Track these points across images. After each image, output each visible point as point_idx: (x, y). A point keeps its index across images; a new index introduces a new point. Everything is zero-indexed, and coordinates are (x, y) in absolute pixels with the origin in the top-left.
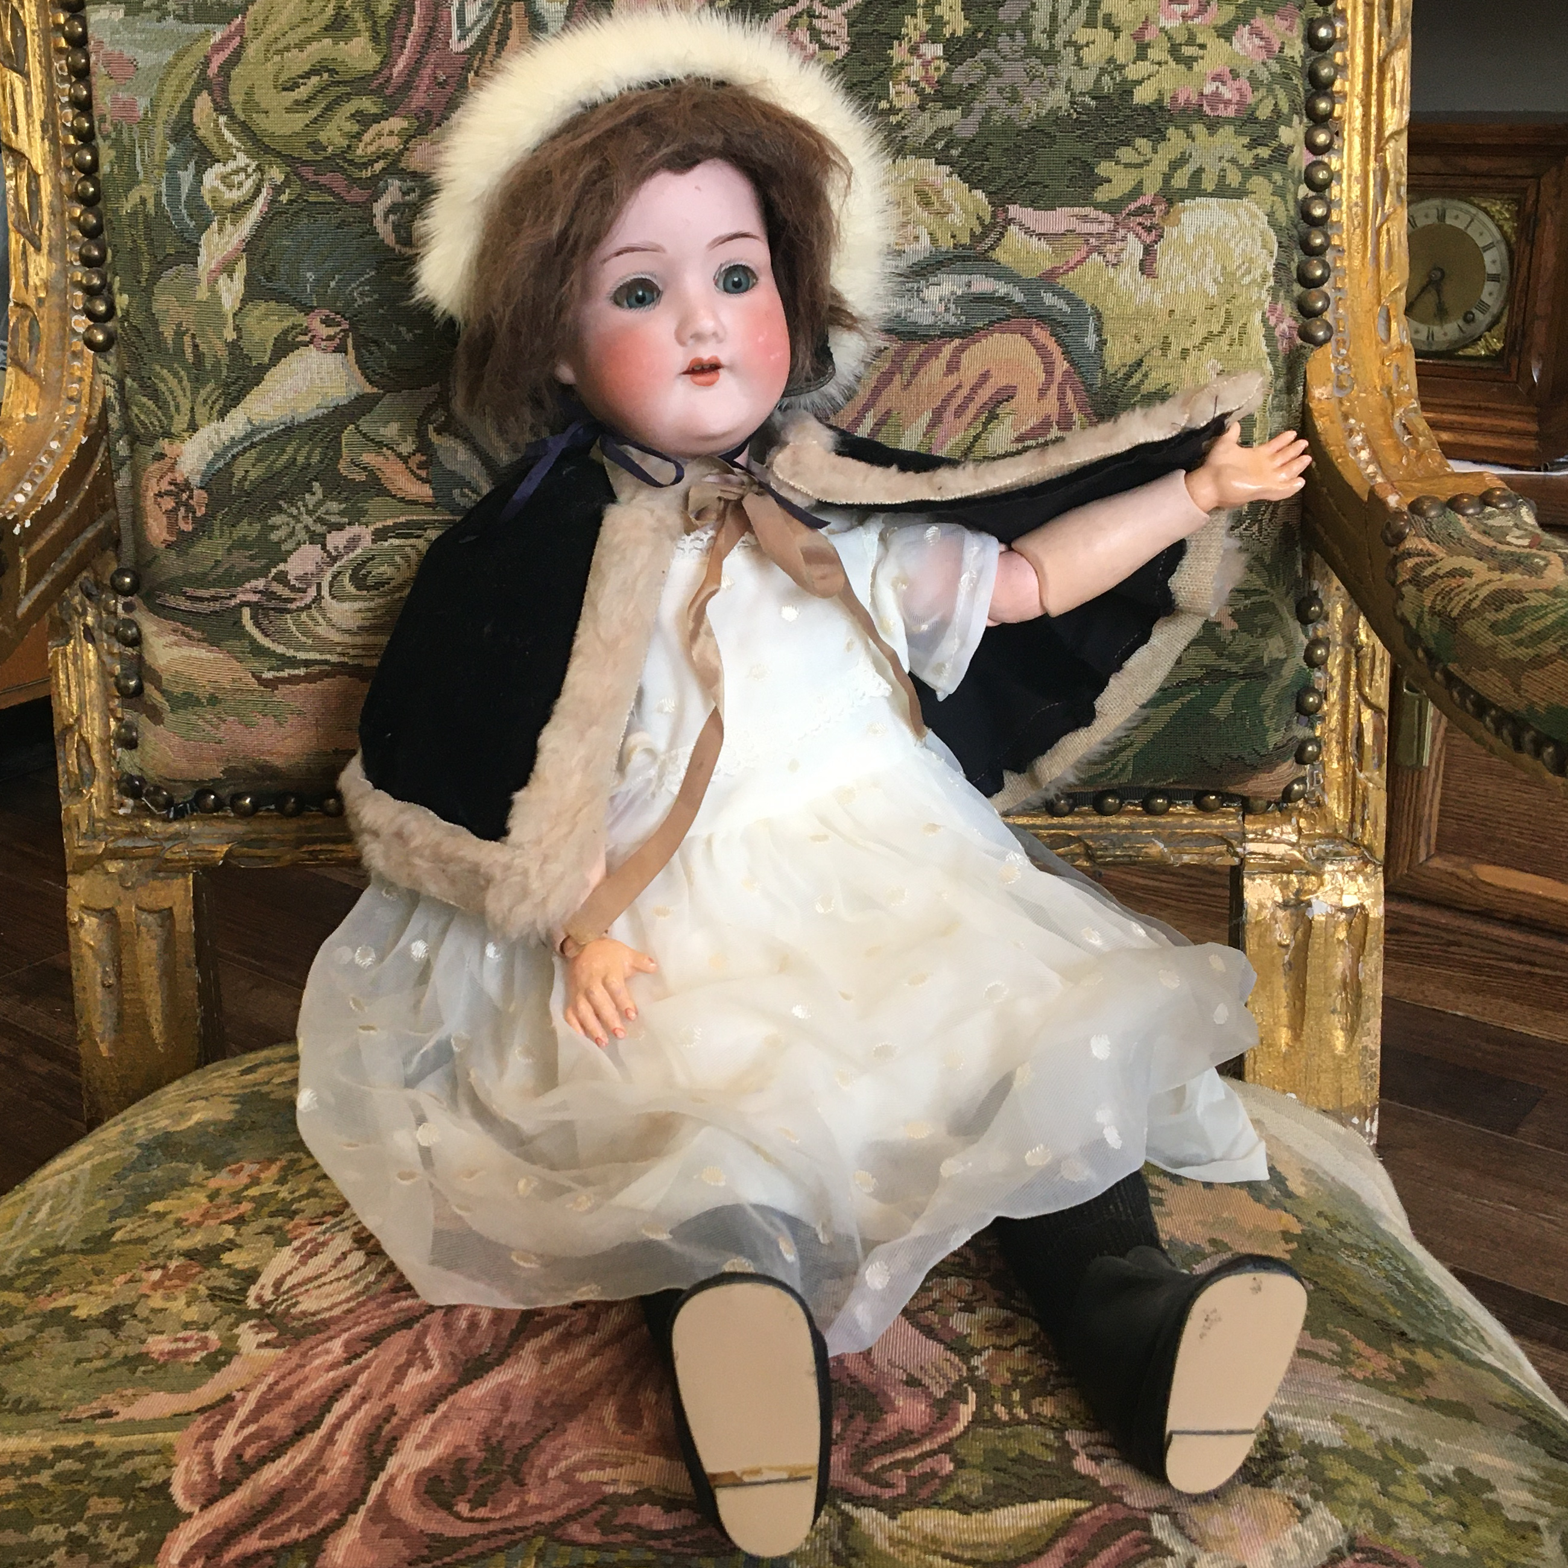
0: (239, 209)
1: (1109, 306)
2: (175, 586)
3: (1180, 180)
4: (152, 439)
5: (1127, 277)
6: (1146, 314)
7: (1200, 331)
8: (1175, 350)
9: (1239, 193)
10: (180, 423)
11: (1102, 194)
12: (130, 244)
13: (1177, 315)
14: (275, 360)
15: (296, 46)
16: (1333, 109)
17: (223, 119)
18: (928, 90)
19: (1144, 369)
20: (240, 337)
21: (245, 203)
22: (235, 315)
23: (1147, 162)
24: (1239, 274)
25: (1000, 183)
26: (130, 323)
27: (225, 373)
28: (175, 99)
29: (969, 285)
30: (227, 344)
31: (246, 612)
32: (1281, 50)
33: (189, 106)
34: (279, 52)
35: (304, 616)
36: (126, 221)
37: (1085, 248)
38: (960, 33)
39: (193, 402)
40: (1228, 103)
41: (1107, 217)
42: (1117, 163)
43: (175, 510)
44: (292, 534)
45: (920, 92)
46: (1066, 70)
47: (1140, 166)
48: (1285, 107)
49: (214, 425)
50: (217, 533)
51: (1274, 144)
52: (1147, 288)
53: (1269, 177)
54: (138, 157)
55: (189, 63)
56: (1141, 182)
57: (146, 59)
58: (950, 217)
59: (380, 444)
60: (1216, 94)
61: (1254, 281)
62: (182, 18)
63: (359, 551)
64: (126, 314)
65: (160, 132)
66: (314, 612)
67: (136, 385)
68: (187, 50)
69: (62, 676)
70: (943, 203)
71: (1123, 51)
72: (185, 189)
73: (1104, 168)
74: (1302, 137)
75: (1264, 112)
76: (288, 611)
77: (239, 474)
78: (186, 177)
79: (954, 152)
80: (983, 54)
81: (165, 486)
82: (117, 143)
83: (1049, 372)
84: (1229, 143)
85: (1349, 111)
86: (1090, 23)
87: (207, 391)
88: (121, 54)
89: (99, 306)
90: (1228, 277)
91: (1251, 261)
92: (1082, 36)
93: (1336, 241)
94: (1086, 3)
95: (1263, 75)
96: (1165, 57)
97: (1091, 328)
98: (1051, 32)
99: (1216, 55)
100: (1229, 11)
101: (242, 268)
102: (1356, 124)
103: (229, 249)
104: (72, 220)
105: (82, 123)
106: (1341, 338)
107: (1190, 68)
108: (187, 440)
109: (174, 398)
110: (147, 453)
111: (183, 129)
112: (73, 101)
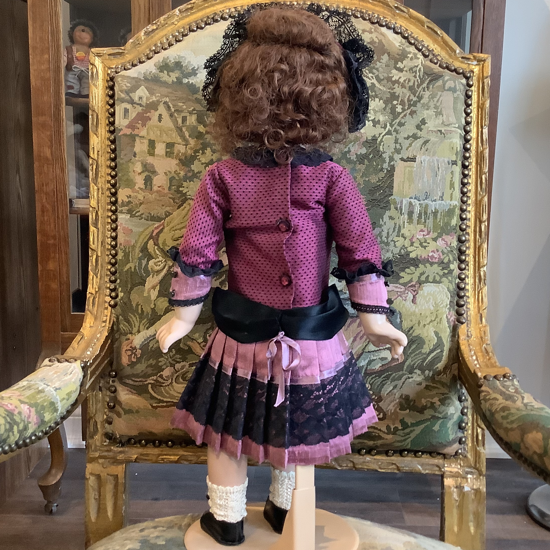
0: (159, 272)
1: (403, 311)
2: (128, 377)
3: (423, 278)
4: (126, 334)
5: (409, 303)
6: (414, 314)
7: (428, 320)
8: (422, 324)
9: (440, 282)
10: (135, 330)
11: (401, 281)
12: (125, 279)
13: (422, 315)
14: (164, 314)
15: (178, 229)
16: (466, 258)
17: (156, 247)
19: (413, 329)
20: (155, 307)
21: (161, 270)
22: (154, 301)
23: (414, 273)
24: (440, 304)
26: (123, 301)
27: (150, 316)
28: (143, 241)
30: (152, 309)
31: (150, 386)
32: (450, 244)
33: (147, 243)
34: (173, 231)
35: (167, 388)
36: (124, 273)
37: (397, 295)
39: (140, 324)
40: (436, 258)
41: (403, 287)
42: (406, 273)
43: (131, 355)
44: (165, 364)
46: (391, 247)
47: (411, 274)
48: (451, 259)
49: (145, 331)
50: (143, 362)
51: (449, 269)
52: (414, 307)
53: (447, 278)
54: (130, 256)
55: (147, 232)
56: (412, 278)
57: (135, 229)
59: (193, 339)
60: (433, 256)
61: (444, 306)
62: (147, 220)
63: (184, 370)
64: (122, 298)
65: (137, 250)
66: (170, 386)
67: (123, 318)
68: (148, 228)
69: (91, 401)
71: (407, 243)
72: (143, 265)
73: (402, 274)
74: (457, 266)
75: (446, 261)
76: (162, 386)
77: (151, 346)
78: (144, 262)
81: (128, 348)
82: (124, 251)
84: (436, 269)
85: (470, 259)
86: (398, 236)
87: (144, 321)
88: (128, 227)
89: (113, 294)
90: (436, 305)
91: (443, 301)
92: (396, 239)
93: (467, 295)
94: (397, 230)
95: (445, 251)
96: (418, 245)
97: (398, 317)
98: (387, 238)
99: (432, 246)
100: (436, 234)
101: (158, 288)
102: (472, 263)
103: (155, 282)
104: (107, 269)
105: (113, 243)
106: (468, 322)
107: (425, 249)
108: (137, 335)
109: (134, 323)
110: (124, 338)
111: (144, 249)
112: (111, 237)
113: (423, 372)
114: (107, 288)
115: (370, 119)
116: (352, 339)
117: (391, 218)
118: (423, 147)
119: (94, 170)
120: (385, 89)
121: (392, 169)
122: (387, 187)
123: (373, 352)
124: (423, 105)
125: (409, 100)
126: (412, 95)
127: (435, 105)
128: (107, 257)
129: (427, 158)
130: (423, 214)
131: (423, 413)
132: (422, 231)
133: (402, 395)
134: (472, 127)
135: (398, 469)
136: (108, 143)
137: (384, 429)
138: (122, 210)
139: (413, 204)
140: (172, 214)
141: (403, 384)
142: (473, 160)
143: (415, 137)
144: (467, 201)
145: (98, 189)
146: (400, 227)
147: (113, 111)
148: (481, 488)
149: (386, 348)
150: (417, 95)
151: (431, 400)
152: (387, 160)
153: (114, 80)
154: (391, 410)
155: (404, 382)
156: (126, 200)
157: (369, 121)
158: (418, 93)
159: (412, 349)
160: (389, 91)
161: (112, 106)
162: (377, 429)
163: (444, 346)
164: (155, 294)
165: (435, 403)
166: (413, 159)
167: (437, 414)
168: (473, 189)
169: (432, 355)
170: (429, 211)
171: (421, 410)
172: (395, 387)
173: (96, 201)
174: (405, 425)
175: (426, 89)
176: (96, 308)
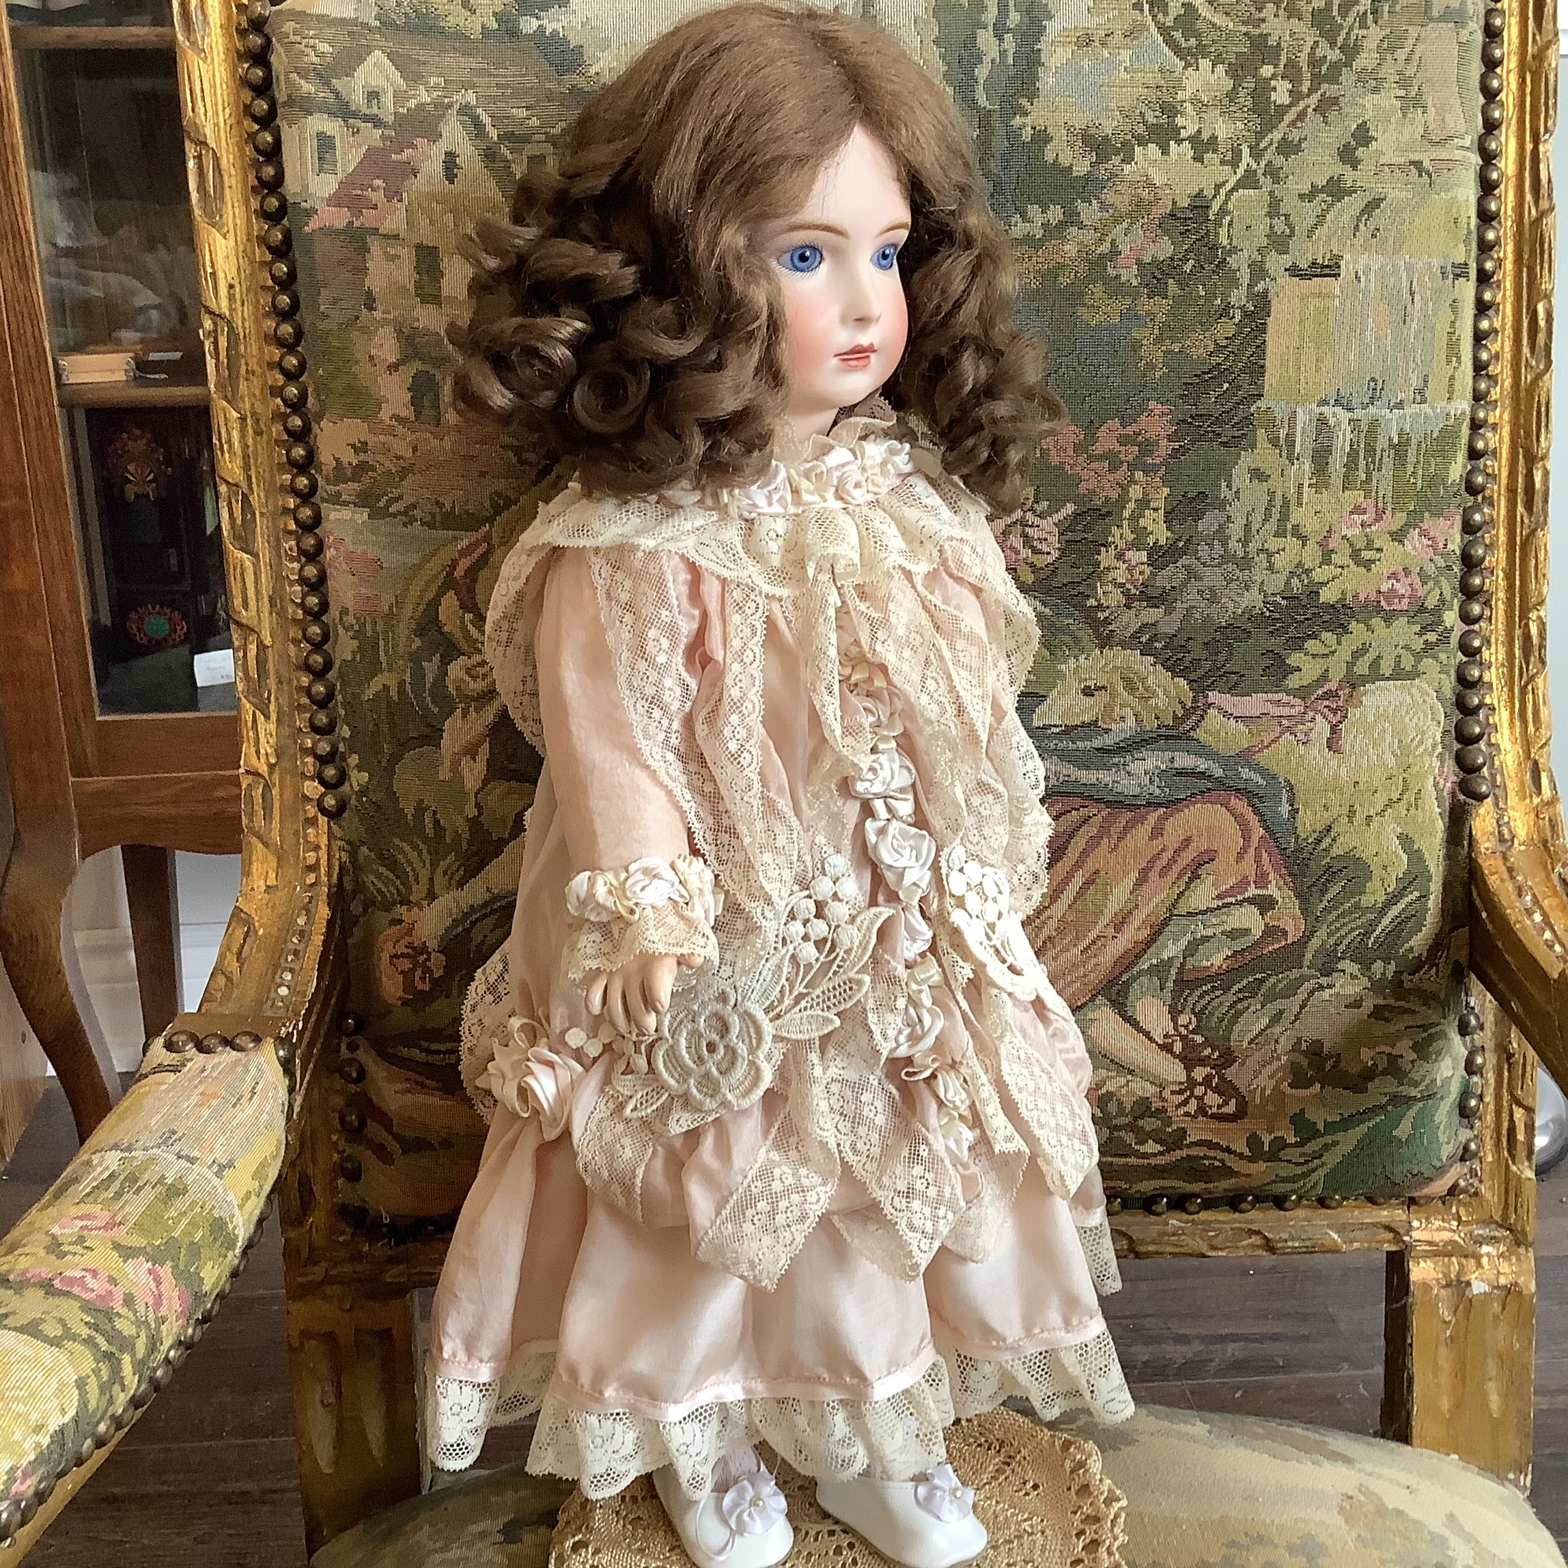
0: (484, 698)
1: (1300, 779)
3: (1362, 667)
4: (388, 907)
5: (1317, 753)
6: (1333, 784)
7: (1381, 801)
8: (1359, 818)
9: (1413, 675)
10: (419, 890)
11: (1293, 681)
12: (371, 728)
13: (1361, 786)
14: (515, 835)
16: (1482, 582)
17: (469, 617)
18: (1133, 591)
19: (1332, 834)
20: (480, 814)
21: (489, 692)
22: (476, 793)
23: (1333, 653)
24: (1413, 745)
25: (1201, 672)
26: (370, 800)
27: (464, 847)
28: (421, 597)
29: (1172, 760)
30: (468, 820)
32: (1445, 546)
33: (435, 603)
36: (367, 706)
37: (1278, 729)
38: (1162, 542)
39: (433, 872)
40: (1401, 597)
41: (1298, 701)
42: (1306, 654)
43: (413, 970)
45: (1126, 593)
46: (1259, 575)
47: (1324, 656)
48: (1448, 593)
49: (453, 893)
50: (456, 993)
51: (1440, 629)
52: (1332, 763)
53: (1435, 658)
54: (382, 649)
55: (436, 566)
56: (1327, 670)
57: (390, 559)
58: (1152, 702)
60: (1392, 590)
61: (1426, 750)
62: (431, 525)
64: (364, 791)
65: (404, 628)
67: (372, 855)
68: (434, 553)
70: (1146, 689)
71: (1310, 555)
72: (430, 679)
73: (1294, 659)
74: (1459, 613)
75: (1431, 602)
77: (477, 939)
78: (430, 668)
79: (1157, 645)
80: (1184, 560)
81: (401, 949)
82: (359, 635)
83: (1246, 837)
84: (1404, 632)
85: (1497, 584)
86: (1280, 534)
87: (448, 861)
88: (364, 553)
89: (330, 772)
90: (1405, 749)
91: (1423, 734)
92: (1273, 544)
93: (1488, 700)
94: (1276, 516)
95: (1430, 569)
96: (1347, 561)
97: (1284, 799)
98: (1245, 542)
99: (1391, 557)
100: (1401, 517)
101: (484, 751)
102: (1501, 595)
103: (473, 733)
104: (300, 689)
105: (313, 601)
106: (1497, 791)
107: (1369, 570)
108: (426, 909)
109: (413, 870)
110: (382, 918)
111: (428, 624)
112: (303, 581)
113: (1366, 965)
114: (305, 751)
115: (1184, 134)
116: (1134, 875)
117: (1258, 475)
118: (1362, 226)
119: (223, 354)
120: (1231, 25)
121: (1262, 305)
122: (1242, 371)
123: (1203, 913)
124: (1362, 77)
125: (1314, 62)
126: (1323, 43)
127: (1400, 73)
128: (292, 649)
129: (1376, 262)
130: (1362, 455)
131: (1365, 1090)
132: (1358, 510)
133: (1299, 1040)
134: (1503, 139)
135: (1269, 1246)
136: (262, 254)
137: (1241, 1147)
138: (339, 494)
139: (1332, 422)
140: (515, 503)
141: (1302, 1007)
142: (1507, 251)
143: (1336, 190)
144: (1488, 392)
145: (243, 419)
146: (1286, 503)
147: (269, 139)
148: (1521, 1280)
149: (1244, 900)
150: (1340, 40)
151: (1388, 1050)
152: (1245, 277)
153: (267, 29)
154: (1263, 1090)
155: (1307, 999)
156: (349, 457)
157: (1179, 142)
158: (1343, 34)
159: (1329, 896)
160: (1244, 29)
161: (267, 121)
162: (1217, 1146)
163: (1430, 880)
164: (476, 772)
165: (1401, 1056)
166: (1330, 270)
167: (1405, 1090)
168: (1507, 349)
169: (1394, 911)
170: (1382, 443)
171: (1359, 1082)
172: (1276, 1018)
173: (239, 461)
174: (1306, 1130)
175: (1370, 17)
176: (276, 824)
